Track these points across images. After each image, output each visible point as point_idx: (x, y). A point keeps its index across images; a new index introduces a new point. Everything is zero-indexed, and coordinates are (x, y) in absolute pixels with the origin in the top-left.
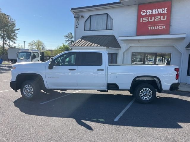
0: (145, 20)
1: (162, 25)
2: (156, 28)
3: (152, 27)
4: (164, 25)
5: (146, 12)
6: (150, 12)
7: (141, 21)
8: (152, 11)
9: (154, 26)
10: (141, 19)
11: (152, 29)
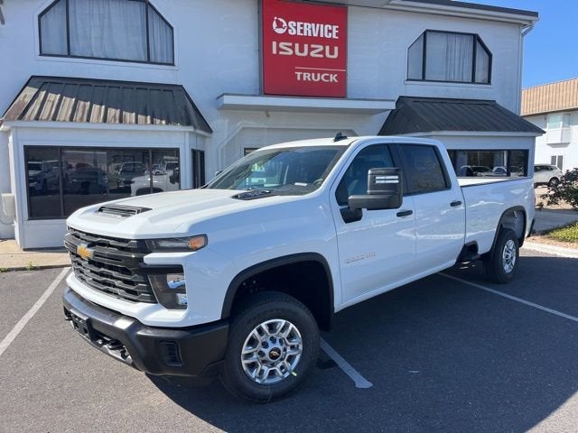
0: (286, 49)
1: (330, 72)
2: (316, 78)
3: (305, 74)
4: (333, 73)
5: (285, 24)
6: (296, 28)
7: (274, 52)
8: (302, 26)
9: (311, 72)
10: (274, 44)
11: (304, 79)
